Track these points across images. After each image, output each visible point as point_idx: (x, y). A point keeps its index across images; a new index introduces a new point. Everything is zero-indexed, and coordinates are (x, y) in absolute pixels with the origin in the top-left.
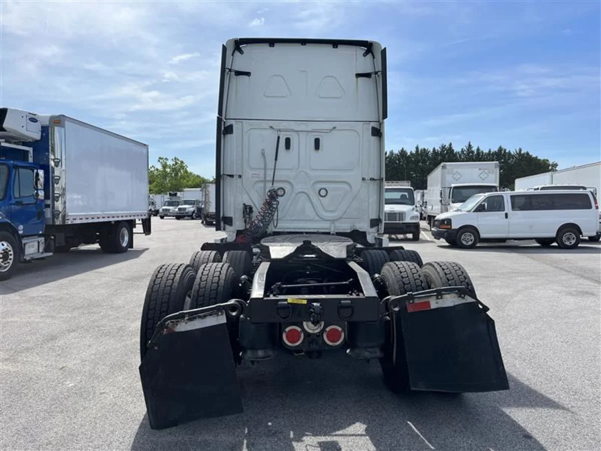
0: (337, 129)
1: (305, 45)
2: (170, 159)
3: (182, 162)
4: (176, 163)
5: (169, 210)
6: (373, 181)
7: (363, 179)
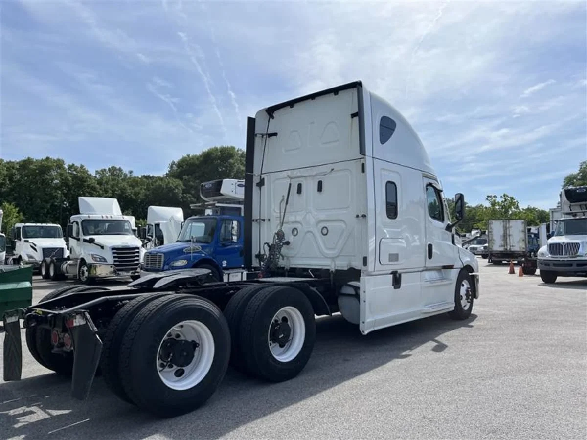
0: (335, 170)
2: (499, 196)
3: (512, 198)
4: (506, 200)
5: (476, 248)
6: (365, 218)
7: (357, 216)
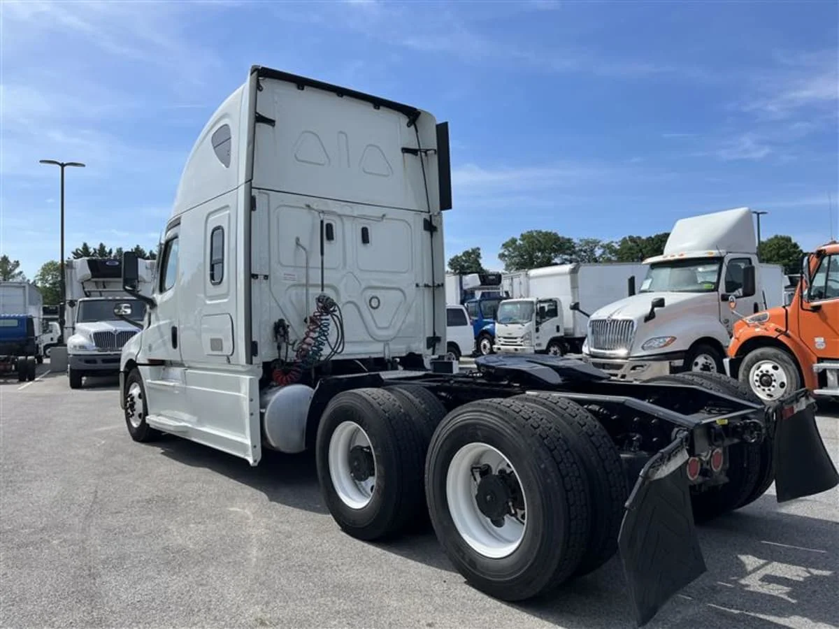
0: (387, 217)
1: (342, 96)
6: (427, 288)
7: (417, 285)
